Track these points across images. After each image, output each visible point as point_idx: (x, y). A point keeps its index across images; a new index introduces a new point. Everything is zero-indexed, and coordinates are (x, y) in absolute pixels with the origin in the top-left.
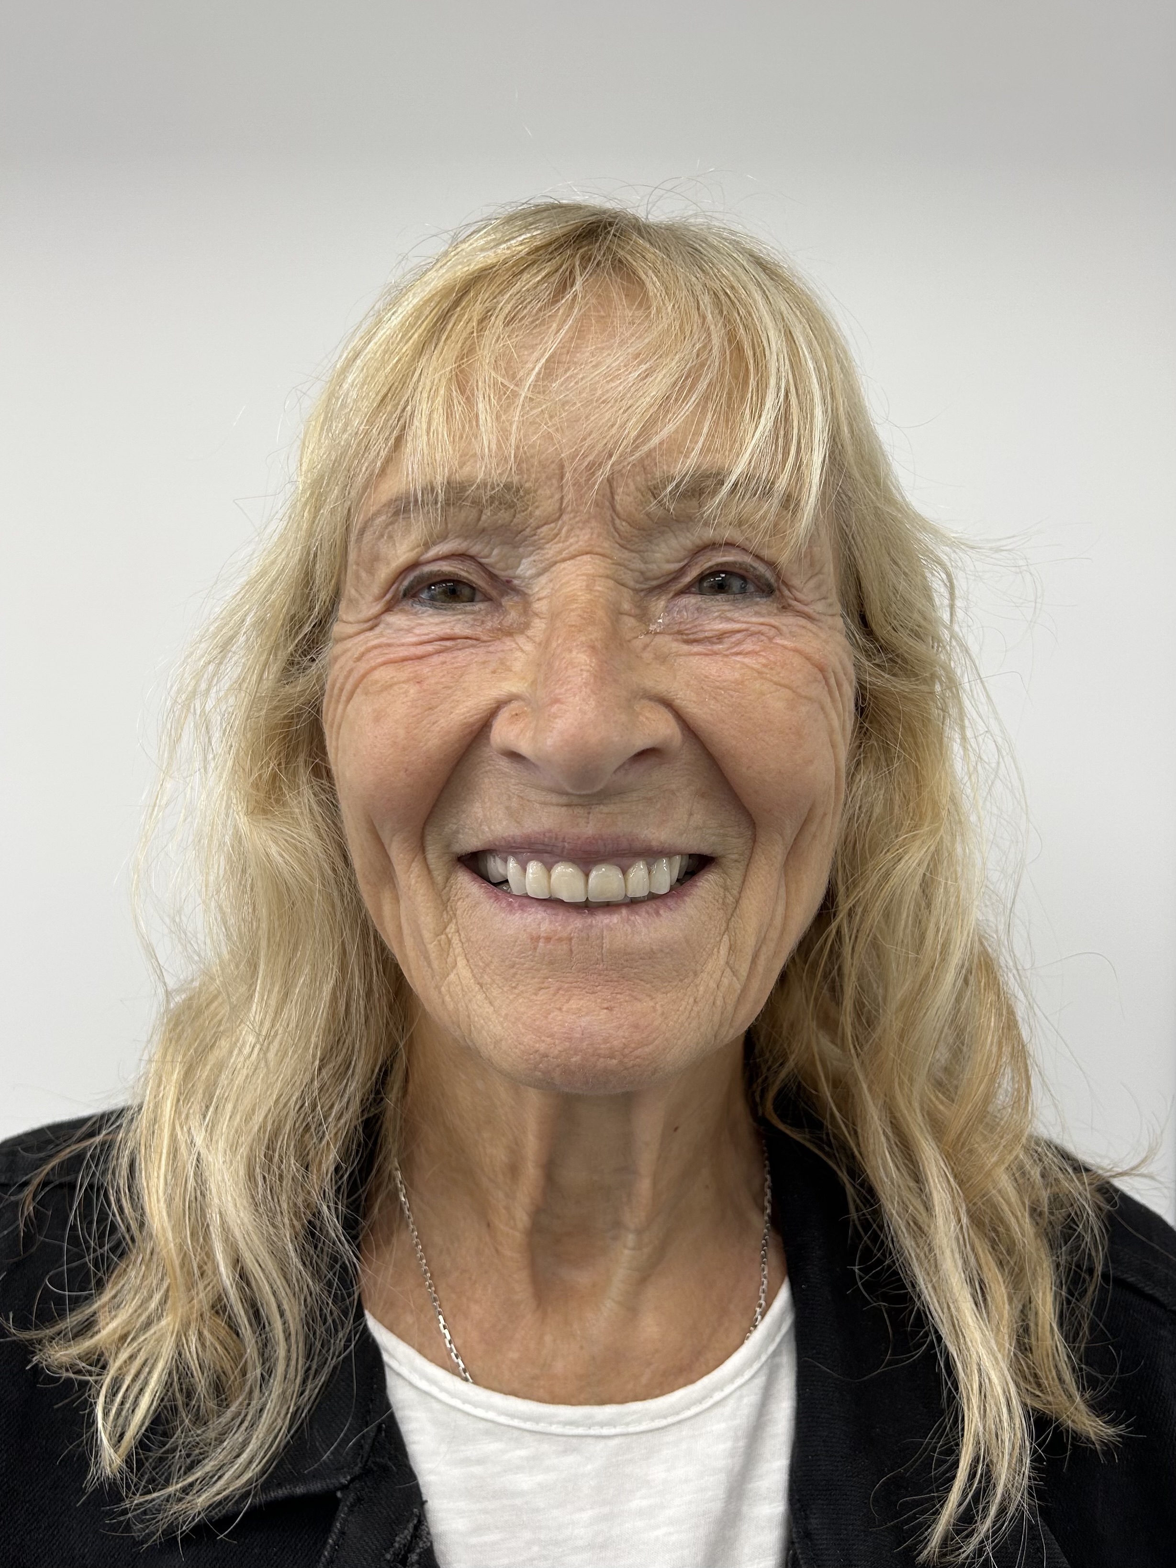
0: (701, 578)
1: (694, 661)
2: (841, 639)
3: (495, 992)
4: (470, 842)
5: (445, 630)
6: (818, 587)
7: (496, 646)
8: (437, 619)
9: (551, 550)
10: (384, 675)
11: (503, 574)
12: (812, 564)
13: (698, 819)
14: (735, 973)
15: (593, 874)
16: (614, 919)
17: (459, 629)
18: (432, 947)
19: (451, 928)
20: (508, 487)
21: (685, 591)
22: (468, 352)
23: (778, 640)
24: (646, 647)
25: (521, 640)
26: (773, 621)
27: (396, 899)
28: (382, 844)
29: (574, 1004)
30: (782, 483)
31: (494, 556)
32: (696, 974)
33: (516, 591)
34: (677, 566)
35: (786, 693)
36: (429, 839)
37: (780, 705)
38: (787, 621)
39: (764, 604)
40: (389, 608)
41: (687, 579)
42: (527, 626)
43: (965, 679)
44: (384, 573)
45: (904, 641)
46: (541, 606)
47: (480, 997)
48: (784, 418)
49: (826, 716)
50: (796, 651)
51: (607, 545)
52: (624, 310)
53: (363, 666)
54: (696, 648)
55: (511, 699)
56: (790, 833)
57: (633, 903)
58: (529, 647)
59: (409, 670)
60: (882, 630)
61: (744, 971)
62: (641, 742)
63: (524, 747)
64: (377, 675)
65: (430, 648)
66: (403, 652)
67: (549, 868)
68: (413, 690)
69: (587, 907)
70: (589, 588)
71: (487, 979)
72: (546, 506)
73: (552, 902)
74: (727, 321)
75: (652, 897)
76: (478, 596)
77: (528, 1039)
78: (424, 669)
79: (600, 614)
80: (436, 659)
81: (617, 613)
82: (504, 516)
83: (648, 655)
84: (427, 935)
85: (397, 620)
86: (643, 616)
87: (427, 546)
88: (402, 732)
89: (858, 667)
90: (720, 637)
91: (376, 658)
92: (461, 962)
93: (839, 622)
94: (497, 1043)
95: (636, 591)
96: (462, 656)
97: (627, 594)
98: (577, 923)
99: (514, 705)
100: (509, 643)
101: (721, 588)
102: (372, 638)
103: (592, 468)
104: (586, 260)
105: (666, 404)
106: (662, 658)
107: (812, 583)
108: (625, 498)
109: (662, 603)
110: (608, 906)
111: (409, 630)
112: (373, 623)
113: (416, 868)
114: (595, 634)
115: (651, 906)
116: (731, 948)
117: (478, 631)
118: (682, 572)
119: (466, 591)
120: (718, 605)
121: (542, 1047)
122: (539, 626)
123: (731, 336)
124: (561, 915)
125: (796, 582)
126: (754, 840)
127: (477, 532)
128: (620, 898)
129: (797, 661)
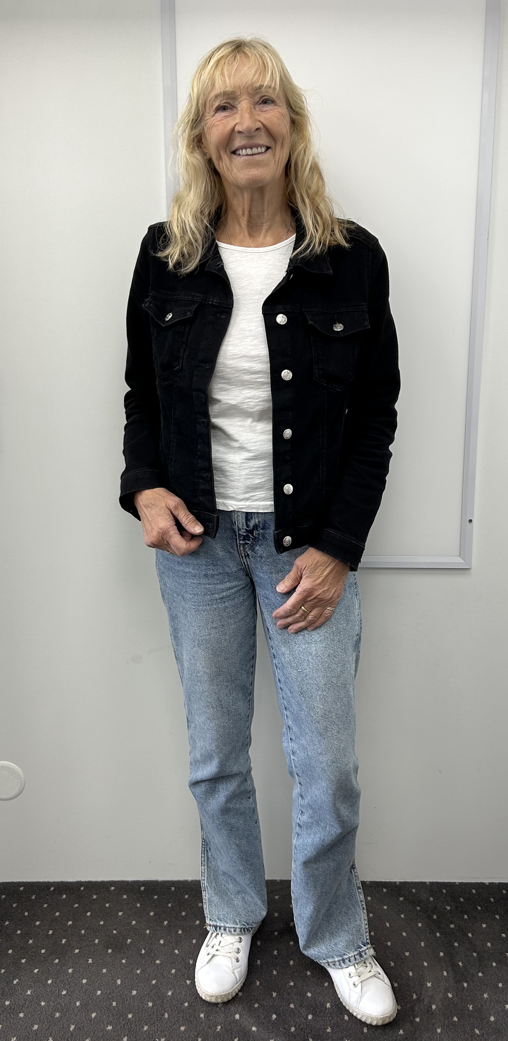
0: (263, 101)
1: (263, 115)
2: (286, 109)
3: (240, 171)
4: (234, 149)
5: (225, 115)
6: (280, 101)
7: (233, 116)
8: (223, 113)
9: (240, 100)
10: (217, 123)
11: (233, 105)
12: (279, 97)
13: (267, 140)
14: (275, 165)
15: (253, 149)
16: (256, 156)
17: (227, 115)
18: (229, 168)
19: (232, 164)
20: (232, 91)
21: (260, 104)
22: (222, 70)
23: (275, 110)
24: (256, 113)
25: (237, 114)
26: (274, 107)
27: (222, 162)
28: (219, 152)
29: (252, 170)
30: (273, 85)
31: (231, 102)
32: (269, 165)
33: (235, 107)
34: (258, 100)
35: (277, 118)
36: (227, 150)
37: (276, 120)
38: (276, 107)
39: (272, 105)
40: (216, 113)
41: (260, 102)
42: (238, 112)
43: (309, 115)
44: (215, 107)
45: (298, 110)
46: (239, 109)
47: (238, 173)
48: (272, 73)
49: (284, 122)
50: (278, 112)
51: (248, 98)
52: (245, 59)
53: (213, 123)
54: (263, 113)
55: (237, 123)
56: (281, 141)
57: (259, 153)
58: (239, 115)
59: (221, 122)
60: (294, 108)
61: (277, 165)
62: (257, 127)
63: (241, 130)
64: (216, 123)
65: (223, 118)
66: (219, 119)
67: (246, 150)
68: (222, 125)
69: (253, 155)
70: (246, 105)
71: (239, 169)
72: (239, 93)
73: (247, 155)
74: (262, 59)
75: (261, 153)
76: (229, 108)
77: (246, 177)
78: (223, 121)
79: (249, 108)
80: (225, 120)
81: (251, 109)
82: (233, 96)
83: (256, 114)
84: (228, 165)
85: (217, 114)
86: (255, 108)
87: (221, 102)
88: (221, 132)
89: (290, 114)
90: (266, 111)
91: (215, 121)
92: (234, 168)
93: (285, 107)
94: (242, 179)
95: (253, 105)
96: (228, 119)
97: (252, 105)
98: (251, 157)
99: (238, 124)
100: (235, 115)
101: (266, 103)
102: (214, 118)
103: (244, 87)
104: (238, 52)
105: (254, 75)
106: (259, 115)
107: (279, 101)
108: (250, 91)
109: (257, 106)
110: (255, 154)
111: (220, 116)
112: (214, 115)
113: (225, 155)
114: (249, 111)
115: (261, 154)
116: (275, 161)
117: (230, 114)
118: (259, 101)
119: (226, 108)
120: (266, 105)
121: (249, 177)
122: (240, 112)
123: (263, 62)
124: (249, 156)
125: (277, 101)
126: (276, 143)
127: (229, 99)
128: (257, 153)
129: (278, 113)
